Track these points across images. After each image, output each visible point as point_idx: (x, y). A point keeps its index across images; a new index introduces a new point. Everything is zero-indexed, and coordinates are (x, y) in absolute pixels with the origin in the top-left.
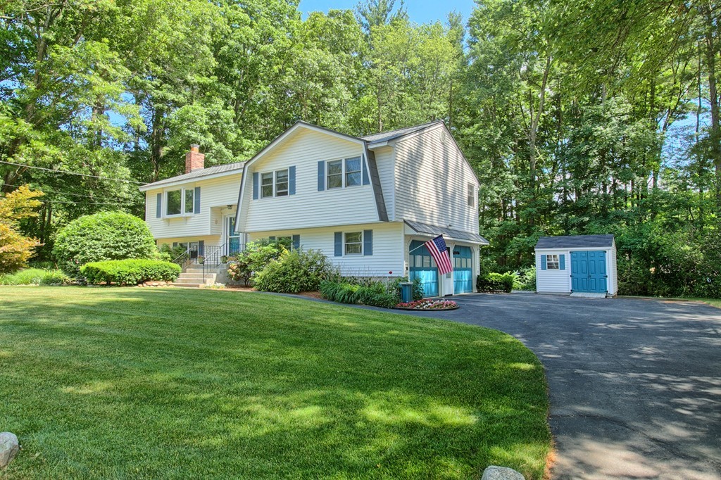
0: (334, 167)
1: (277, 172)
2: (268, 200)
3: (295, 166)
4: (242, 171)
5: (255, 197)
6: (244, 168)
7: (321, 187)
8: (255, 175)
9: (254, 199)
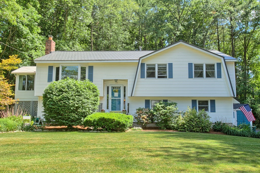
0: (199, 67)
1: (158, 65)
2: (151, 80)
3: (172, 63)
4: (138, 61)
5: (142, 76)
6: (139, 60)
7: (190, 76)
8: (143, 65)
9: (141, 77)
